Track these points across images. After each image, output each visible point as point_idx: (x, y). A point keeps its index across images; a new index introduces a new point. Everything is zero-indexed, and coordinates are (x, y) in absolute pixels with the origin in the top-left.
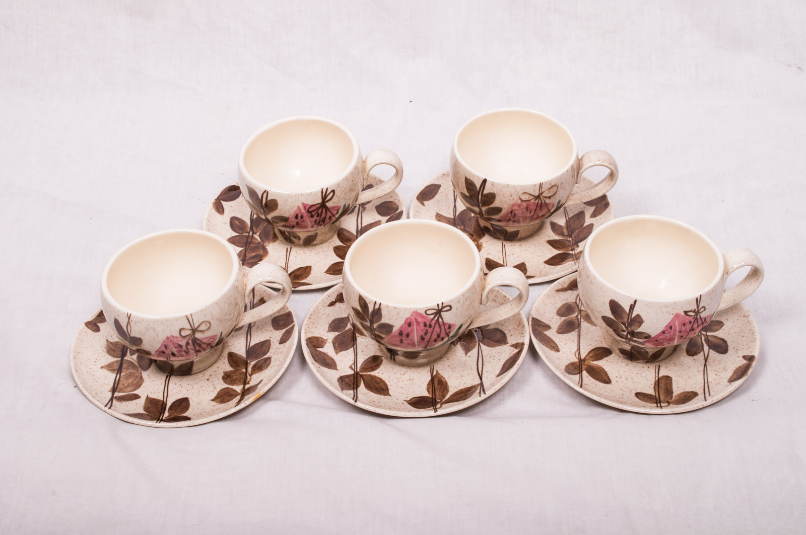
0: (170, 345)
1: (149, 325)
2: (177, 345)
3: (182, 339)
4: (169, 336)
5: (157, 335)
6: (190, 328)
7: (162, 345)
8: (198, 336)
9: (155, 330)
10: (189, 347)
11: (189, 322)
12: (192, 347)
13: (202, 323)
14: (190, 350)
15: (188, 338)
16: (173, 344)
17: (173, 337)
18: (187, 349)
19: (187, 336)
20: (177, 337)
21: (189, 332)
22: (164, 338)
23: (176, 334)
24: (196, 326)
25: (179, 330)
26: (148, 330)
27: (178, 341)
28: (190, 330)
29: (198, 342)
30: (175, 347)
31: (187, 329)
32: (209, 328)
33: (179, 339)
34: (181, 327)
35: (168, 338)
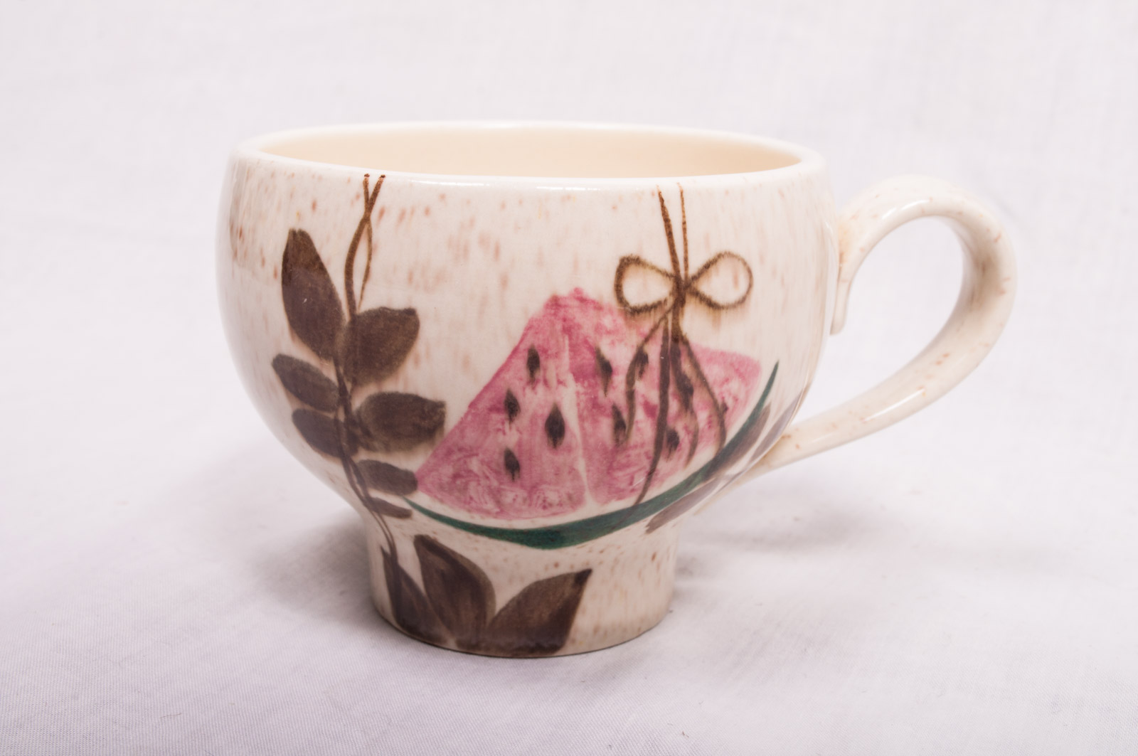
0: (557, 355)
1: (472, 222)
2: (587, 358)
3: (620, 321)
4: (564, 291)
5: (504, 282)
6: (666, 264)
7: (515, 351)
8: (694, 323)
9: (497, 252)
10: (639, 386)
11: (670, 234)
12: (654, 397)
13: (720, 256)
14: (640, 414)
15: (646, 324)
16: (574, 349)
17: (582, 300)
18: (631, 395)
19: (647, 309)
20: (598, 307)
21: (659, 290)
22: (536, 305)
23: (599, 286)
24: (695, 265)
25: (616, 263)
26: (461, 252)
27: (598, 329)
28: (665, 274)
29: (686, 367)
30: (579, 375)
31: (653, 268)
32: (742, 301)
33: (607, 321)
34: (629, 250)
35: (555, 303)
